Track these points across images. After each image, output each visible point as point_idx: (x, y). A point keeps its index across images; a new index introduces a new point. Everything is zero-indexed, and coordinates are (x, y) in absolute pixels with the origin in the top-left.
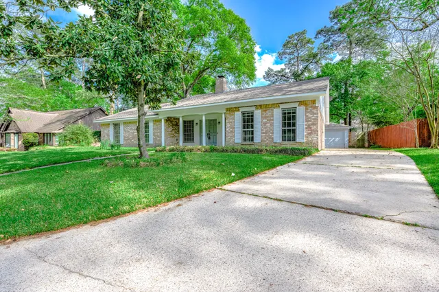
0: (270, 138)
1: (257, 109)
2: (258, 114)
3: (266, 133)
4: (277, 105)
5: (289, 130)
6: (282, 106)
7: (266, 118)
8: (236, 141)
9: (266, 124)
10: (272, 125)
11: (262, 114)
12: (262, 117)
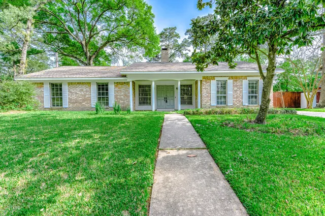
0: (240, 102)
1: (229, 79)
2: (230, 83)
3: (237, 98)
4: (246, 77)
5: (252, 97)
6: (249, 78)
7: (236, 86)
8: (212, 104)
9: (237, 91)
10: (241, 92)
11: (234, 83)
12: (234, 86)
